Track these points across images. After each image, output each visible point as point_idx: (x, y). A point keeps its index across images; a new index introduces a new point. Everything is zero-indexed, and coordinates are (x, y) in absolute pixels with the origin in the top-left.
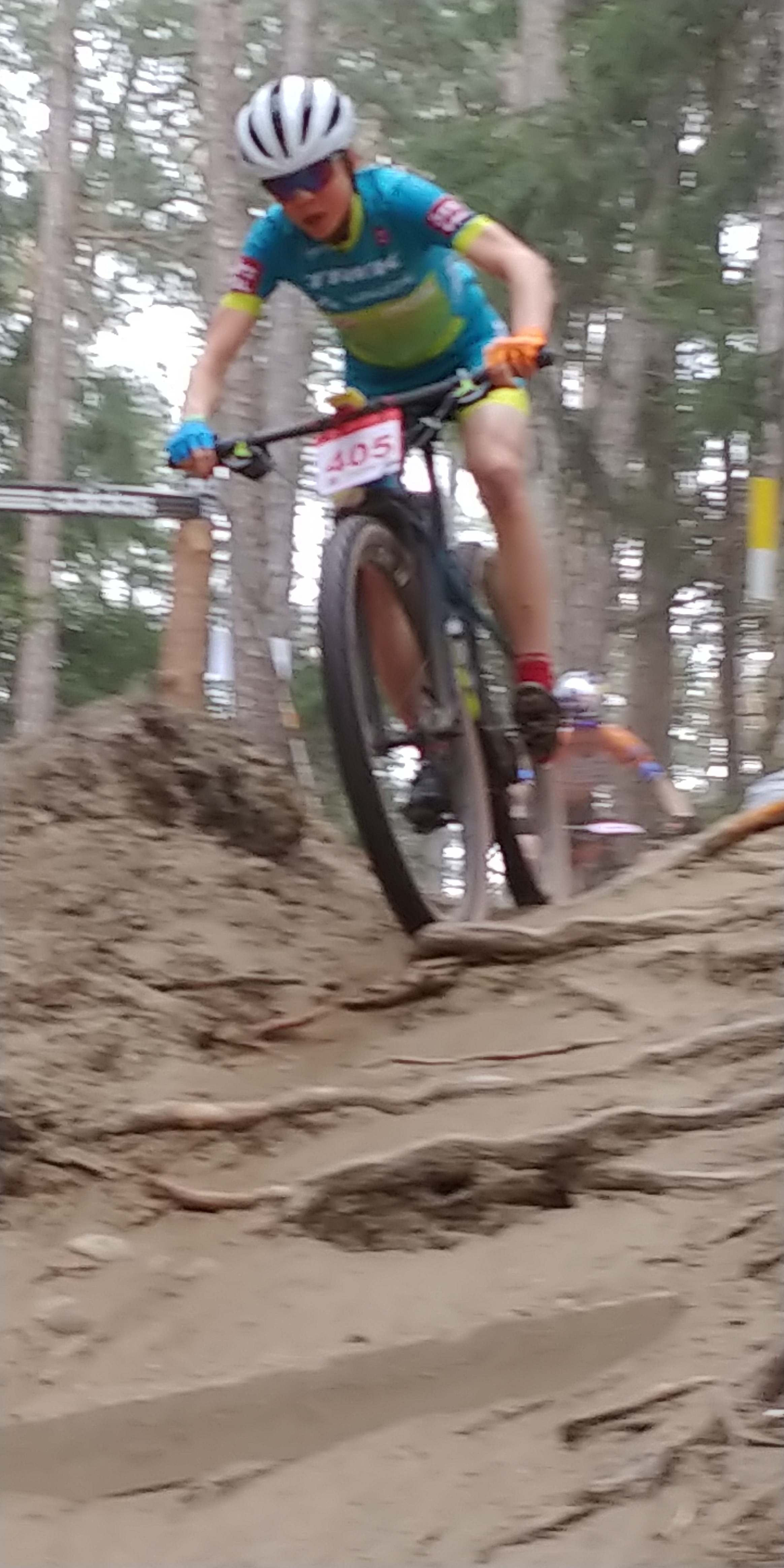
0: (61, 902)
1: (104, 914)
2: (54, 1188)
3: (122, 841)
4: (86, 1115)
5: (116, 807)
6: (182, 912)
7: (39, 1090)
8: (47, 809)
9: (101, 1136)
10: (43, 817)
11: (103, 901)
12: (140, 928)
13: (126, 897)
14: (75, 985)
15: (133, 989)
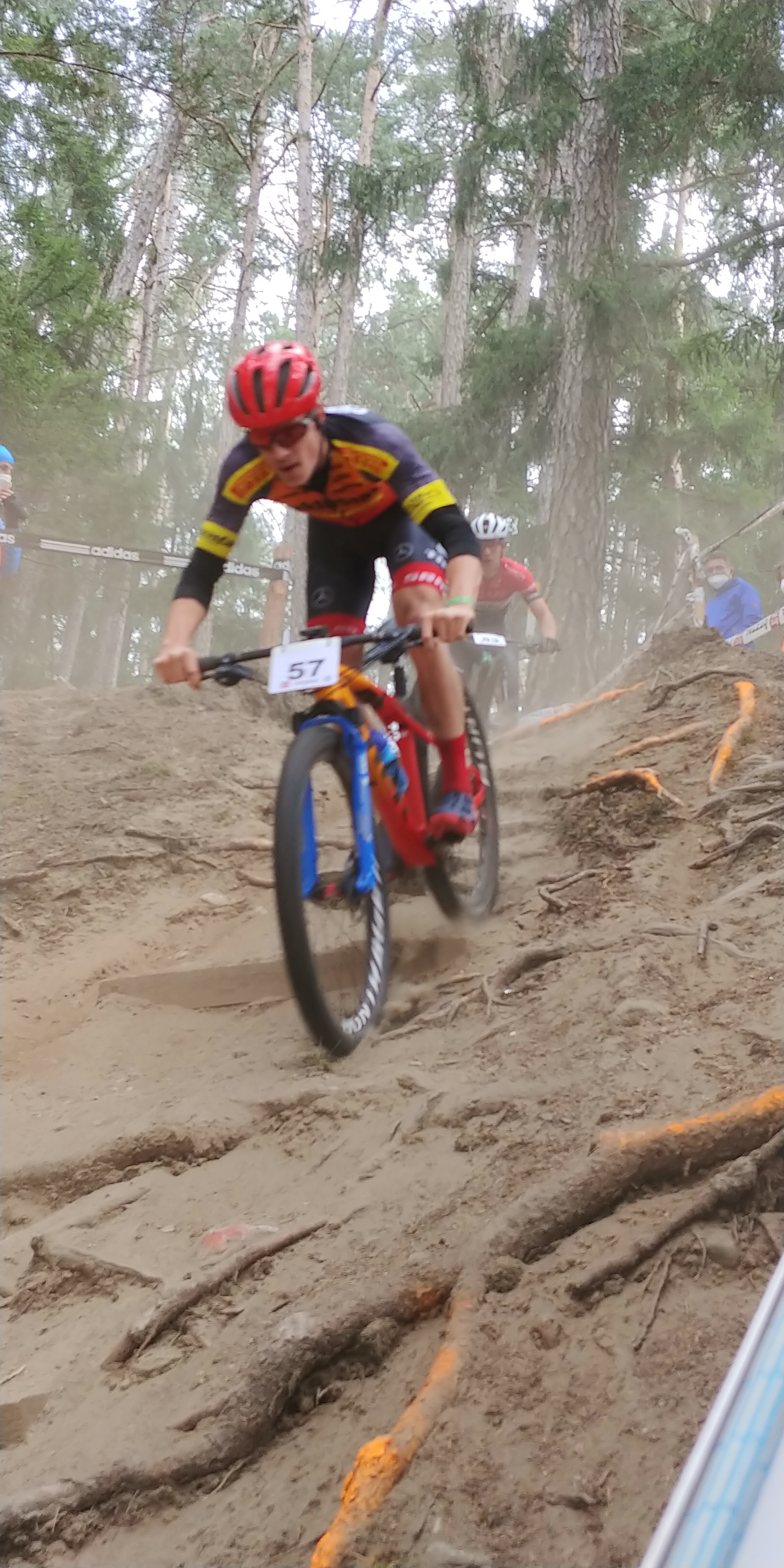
0: (206, 746)
1: (226, 753)
2: (195, 872)
3: (236, 721)
4: (211, 840)
5: (234, 706)
6: (260, 755)
7: (191, 828)
8: (203, 704)
9: (218, 850)
10: (201, 708)
11: (224, 747)
12: (242, 760)
13: (236, 746)
14: (210, 783)
15: (236, 787)
